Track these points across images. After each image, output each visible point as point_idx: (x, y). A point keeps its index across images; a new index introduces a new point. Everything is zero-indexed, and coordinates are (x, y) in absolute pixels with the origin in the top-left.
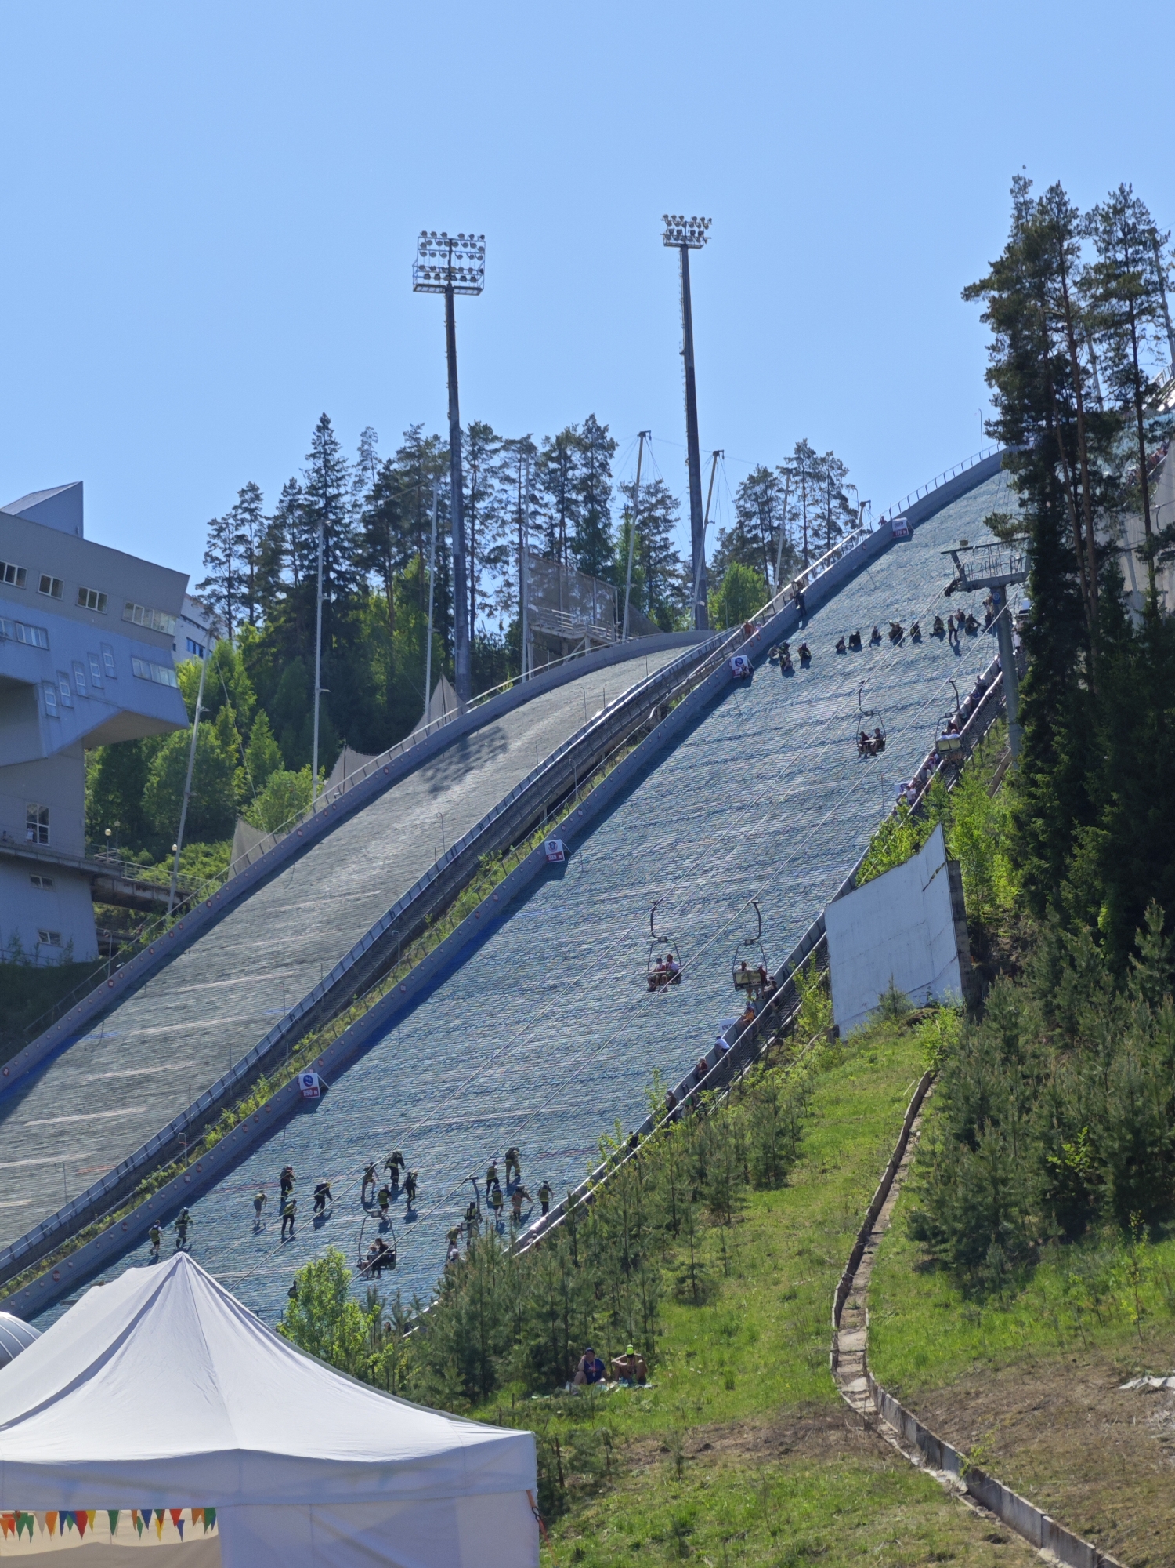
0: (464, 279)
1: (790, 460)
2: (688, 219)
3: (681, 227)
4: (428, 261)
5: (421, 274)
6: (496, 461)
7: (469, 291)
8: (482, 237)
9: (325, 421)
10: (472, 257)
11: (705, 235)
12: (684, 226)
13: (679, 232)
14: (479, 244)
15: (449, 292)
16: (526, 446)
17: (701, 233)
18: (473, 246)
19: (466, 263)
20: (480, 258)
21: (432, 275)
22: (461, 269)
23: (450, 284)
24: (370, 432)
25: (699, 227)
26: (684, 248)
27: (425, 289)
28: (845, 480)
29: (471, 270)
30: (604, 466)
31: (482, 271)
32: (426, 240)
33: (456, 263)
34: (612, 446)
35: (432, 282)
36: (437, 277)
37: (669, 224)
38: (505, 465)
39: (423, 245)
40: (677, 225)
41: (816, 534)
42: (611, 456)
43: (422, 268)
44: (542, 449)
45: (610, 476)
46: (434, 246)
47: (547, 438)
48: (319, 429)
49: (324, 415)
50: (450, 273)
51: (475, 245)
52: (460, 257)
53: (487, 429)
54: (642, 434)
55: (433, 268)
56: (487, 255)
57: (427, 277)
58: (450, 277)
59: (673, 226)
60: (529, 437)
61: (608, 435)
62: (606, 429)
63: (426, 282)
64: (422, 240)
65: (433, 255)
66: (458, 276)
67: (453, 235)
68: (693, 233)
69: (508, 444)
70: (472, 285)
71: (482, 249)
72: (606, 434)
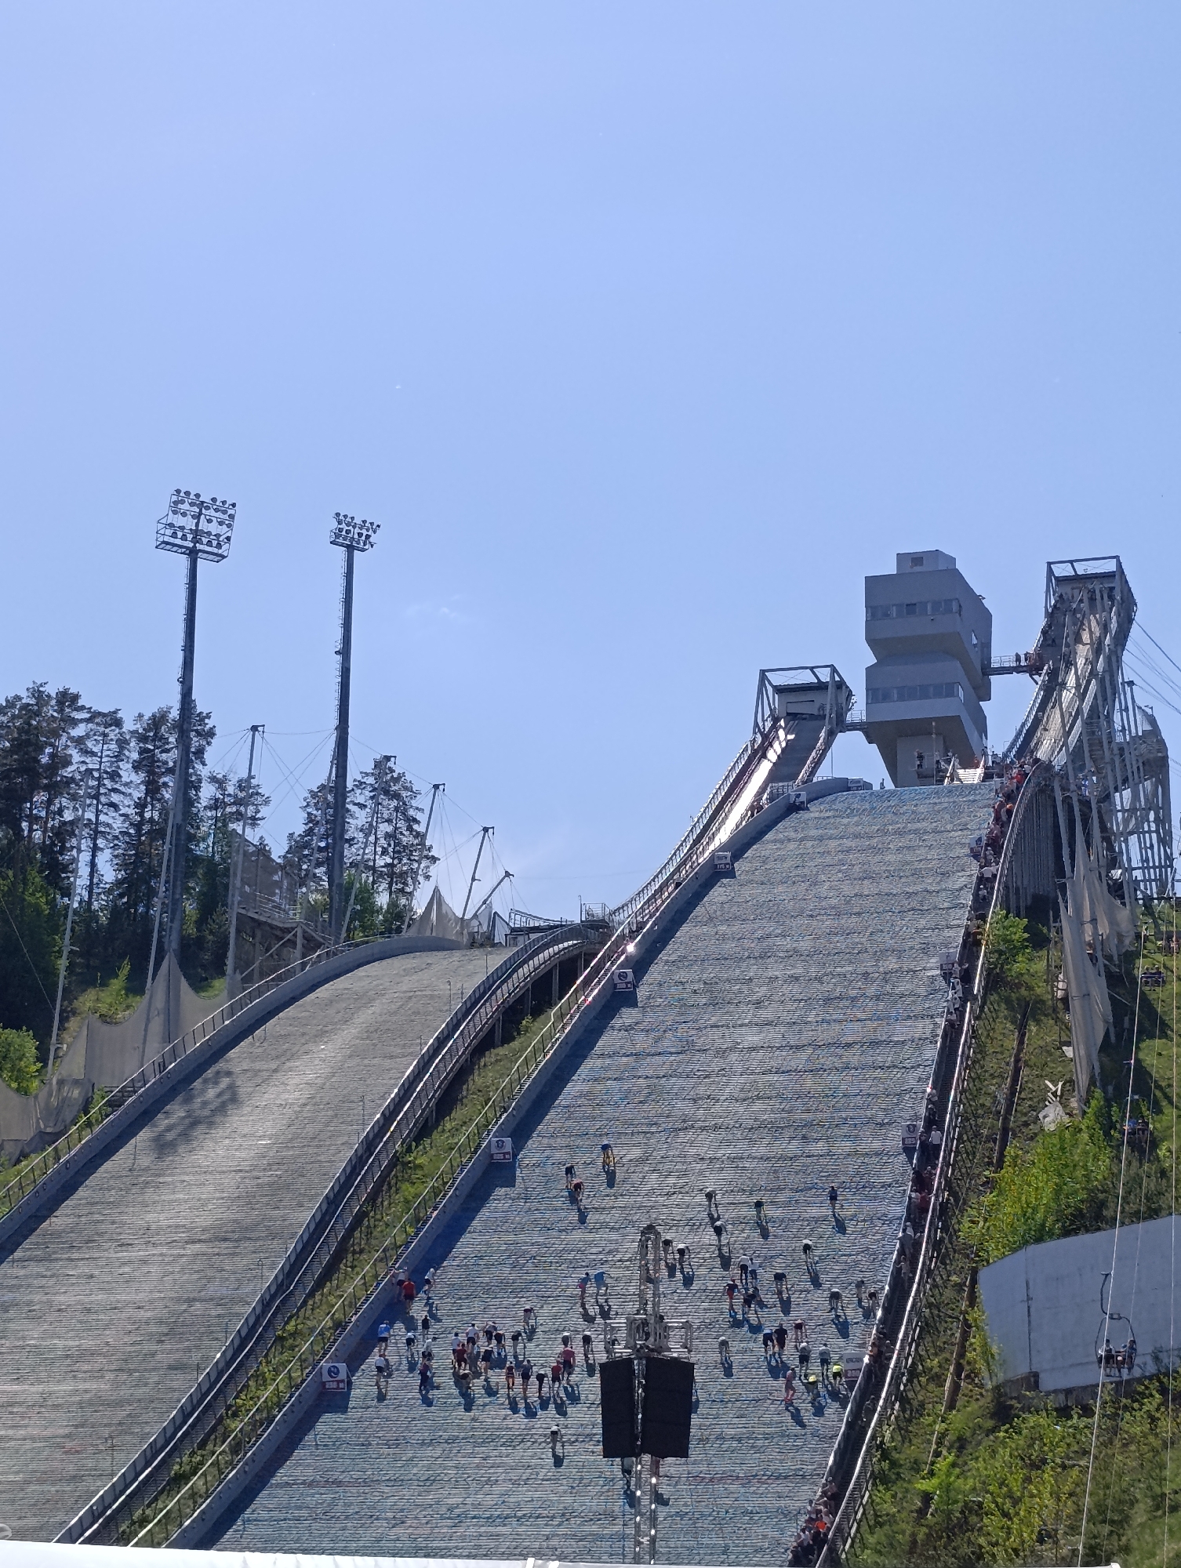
0: (209, 544)
2: (358, 521)
3: (350, 528)
4: (179, 521)
5: (169, 532)
6: (79, 731)
7: (211, 557)
8: (234, 505)
10: (221, 523)
11: (371, 540)
12: (354, 527)
13: (348, 532)
14: (230, 512)
15: (193, 554)
16: (112, 721)
17: (368, 537)
18: (224, 512)
19: (214, 528)
20: (229, 526)
21: (180, 534)
22: (209, 533)
23: (195, 546)
25: (368, 530)
26: (350, 549)
27: (168, 547)
28: (414, 803)
29: (218, 536)
30: (200, 752)
31: (228, 539)
32: (180, 498)
33: (204, 525)
34: (211, 733)
35: (178, 542)
36: (184, 538)
37: (340, 523)
38: (87, 737)
39: (176, 503)
40: (348, 525)
42: (209, 743)
43: (171, 525)
44: (129, 725)
45: (204, 764)
46: (185, 507)
47: (141, 716)
50: (197, 534)
51: (227, 512)
52: (210, 521)
53: (75, 697)
54: (254, 728)
55: (182, 528)
56: (236, 523)
57: (174, 536)
58: (195, 540)
59: (343, 526)
61: (210, 723)
62: (208, 716)
63: (172, 540)
64: (174, 498)
65: (184, 515)
66: (205, 540)
67: (206, 498)
68: (360, 535)
69: (94, 716)
70: (215, 550)
71: (232, 517)
72: (207, 721)
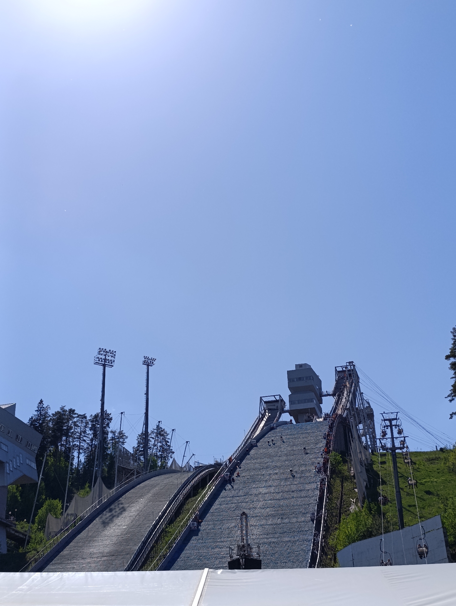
0: (109, 362)
2: (150, 358)
4: (100, 356)
7: (109, 366)
8: (115, 352)
9: (41, 402)
10: (112, 357)
11: (154, 363)
12: (149, 360)
13: (147, 361)
14: (114, 354)
15: (104, 366)
16: (84, 417)
17: (153, 362)
19: (110, 358)
20: (114, 357)
21: (100, 360)
22: (109, 360)
25: (153, 360)
26: (148, 366)
27: (97, 364)
29: (111, 360)
30: (107, 425)
31: (114, 361)
32: (100, 350)
33: (107, 358)
34: (111, 419)
36: (102, 361)
37: (145, 358)
38: (77, 421)
39: (99, 352)
40: (147, 359)
42: (111, 422)
43: (98, 358)
44: (89, 418)
45: (109, 428)
46: (102, 352)
47: (92, 415)
49: (41, 399)
50: (105, 359)
51: (113, 354)
52: (109, 356)
53: (74, 411)
54: (122, 413)
55: (101, 358)
56: (116, 357)
57: (99, 361)
58: (105, 362)
60: (86, 414)
61: (111, 416)
63: (98, 362)
64: (99, 350)
65: (102, 355)
66: (107, 362)
67: (107, 350)
68: (151, 362)
69: (79, 416)
70: (110, 364)
71: (115, 355)
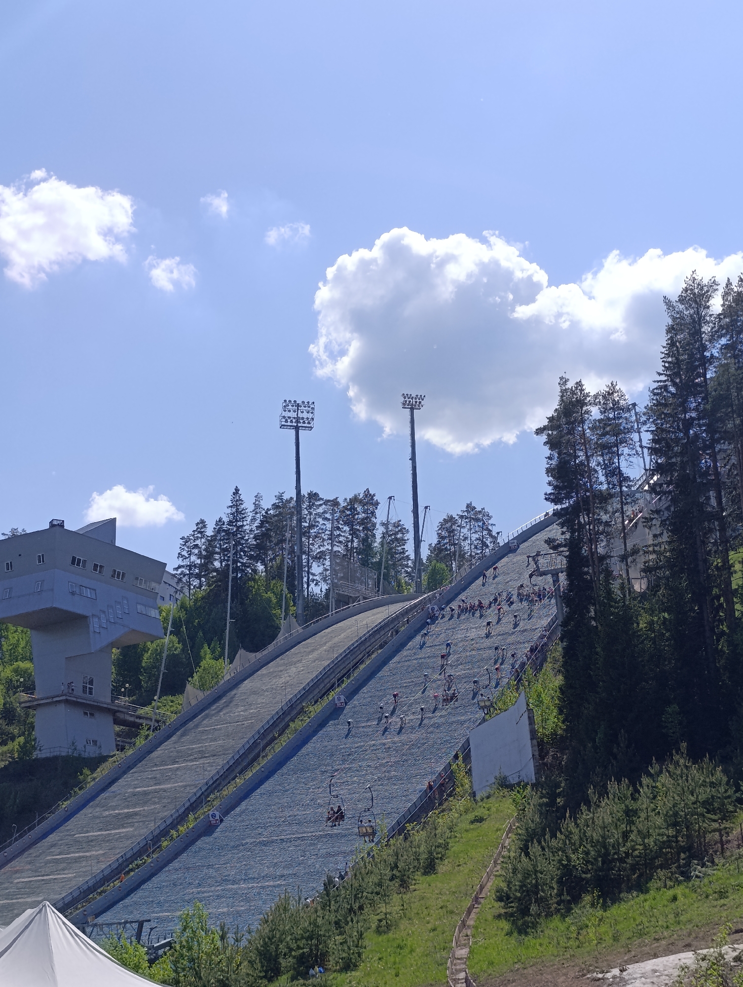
0: (304, 422)
1: (464, 512)
2: (414, 396)
3: (410, 399)
4: (287, 414)
5: (284, 420)
6: (321, 510)
7: (307, 429)
8: (313, 403)
9: (237, 490)
10: (308, 412)
11: (422, 403)
12: (412, 399)
13: (410, 402)
14: (312, 406)
15: (297, 429)
16: (335, 503)
17: (420, 403)
19: (305, 415)
20: (312, 413)
21: (289, 420)
22: (303, 418)
23: (297, 425)
24: (259, 495)
25: (419, 399)
26: (412, 409)
27: (285, 427)
28: (490, 522)
29: (307, 418)
30: (373, 513)
31: (313, 419)
32: (286, 404)
33: (300, 415)
34: (377, 503)
35: (289, 424)
36: (291, 422)
37: (405, 398)
38: (325, 512)
39: (285, 406)
41: (476, 547)
42: (376, 508)
43: (284, 417)
44: (343, 504)
45: (376, 518)
46: (290, 407)
47: (346, 499)
48: (234, 494)
49: (237, 487)
50: (297, 419)
51: (310, 407)
52: (302, 412)
53: (316, 495)
54: (390, 498)
55: (289, 418)
56: (316, 411)
57: (286, 421)
58: (297, 422)
59: (407, 399)
60: (337, 498)
62: (374, 495)
63: (286, 424)
64: (284, 404)
65: (289, 411)
66: (301, 421)
67: (299, 402)
68: (416, 402)
69: (327, 502)
70: (308, 425)
71: (313, 409)
72: (374, 498)
